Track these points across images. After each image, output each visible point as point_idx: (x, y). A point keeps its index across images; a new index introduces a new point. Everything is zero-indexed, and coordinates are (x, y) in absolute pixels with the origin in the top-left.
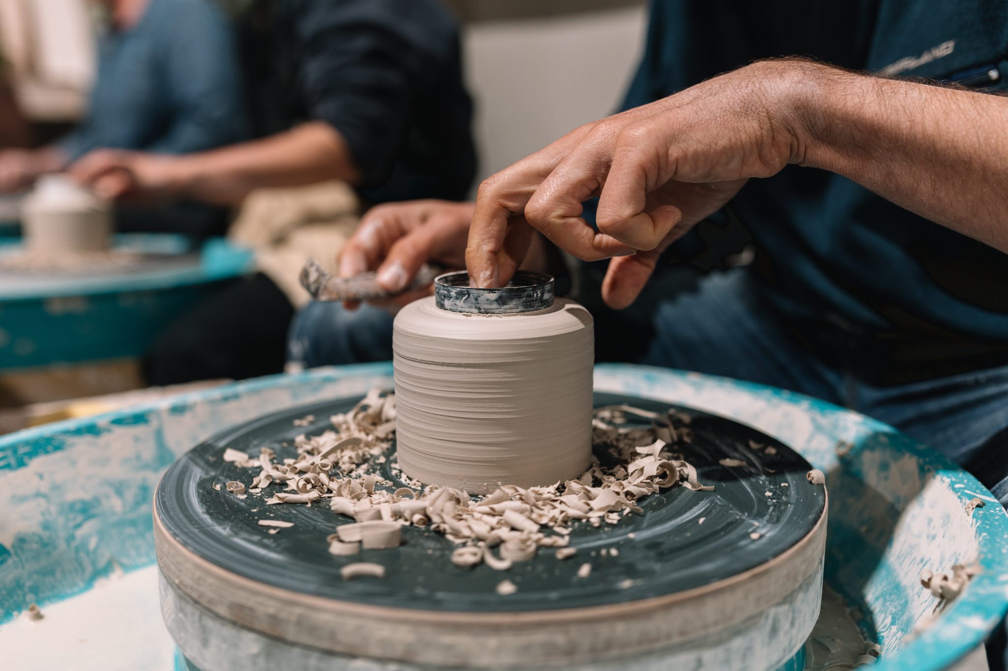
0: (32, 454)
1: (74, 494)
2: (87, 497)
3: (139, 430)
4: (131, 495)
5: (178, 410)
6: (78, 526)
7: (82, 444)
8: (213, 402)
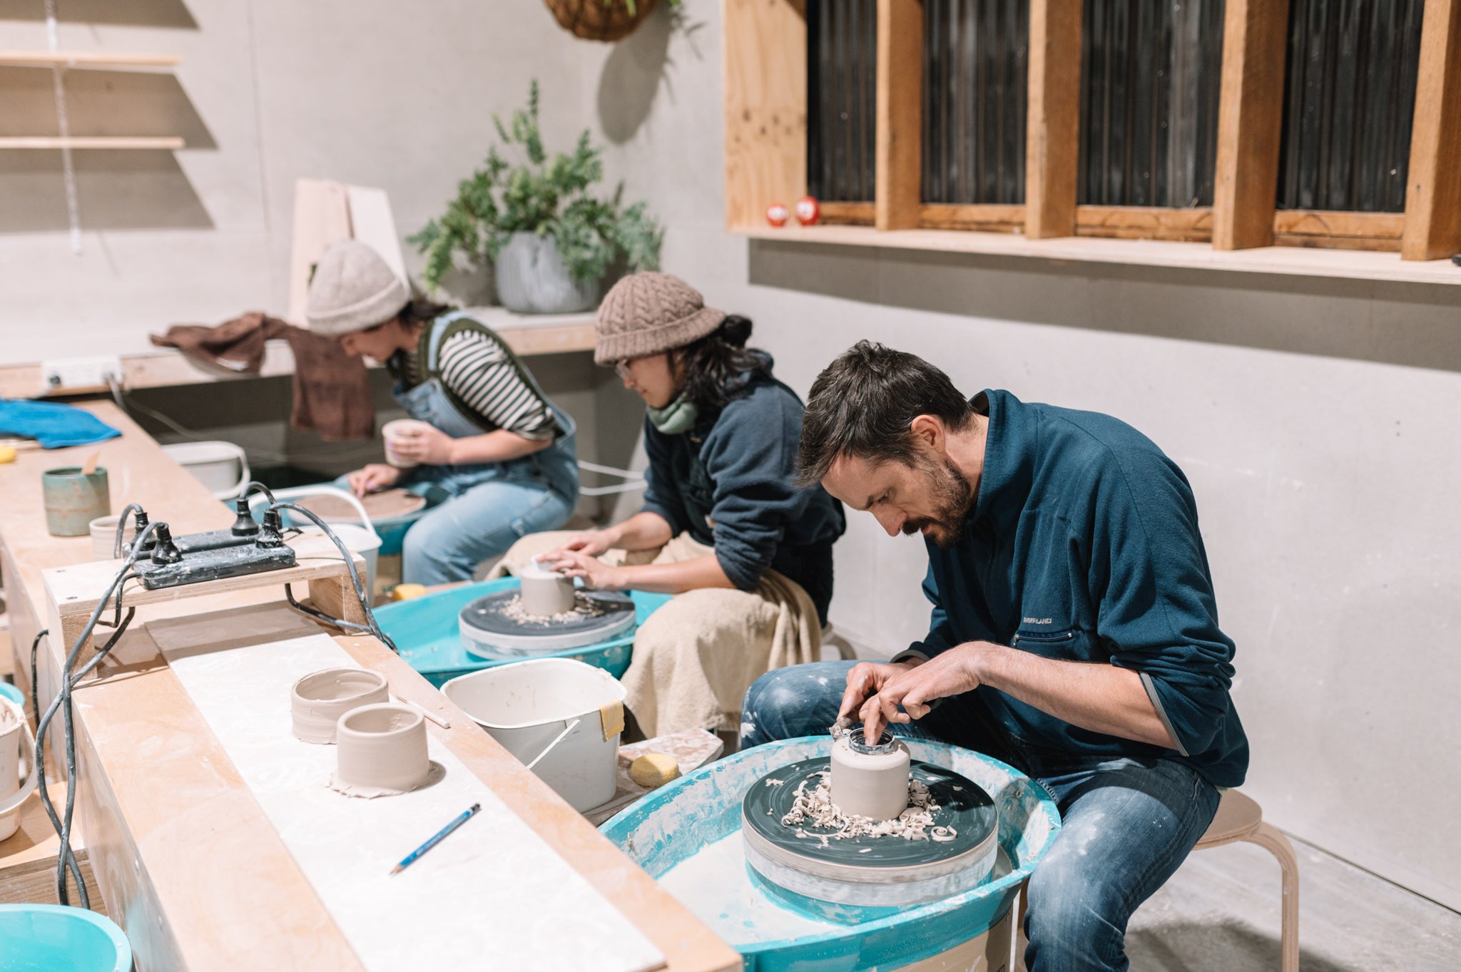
0: (673, 796)
1: (688, 812)
2: (692, 813)
3: (707, 780)
4: (707, 809)
5: (719, 769)
6: (691, 825)
7: (688, 788)
8: (732, 764)
